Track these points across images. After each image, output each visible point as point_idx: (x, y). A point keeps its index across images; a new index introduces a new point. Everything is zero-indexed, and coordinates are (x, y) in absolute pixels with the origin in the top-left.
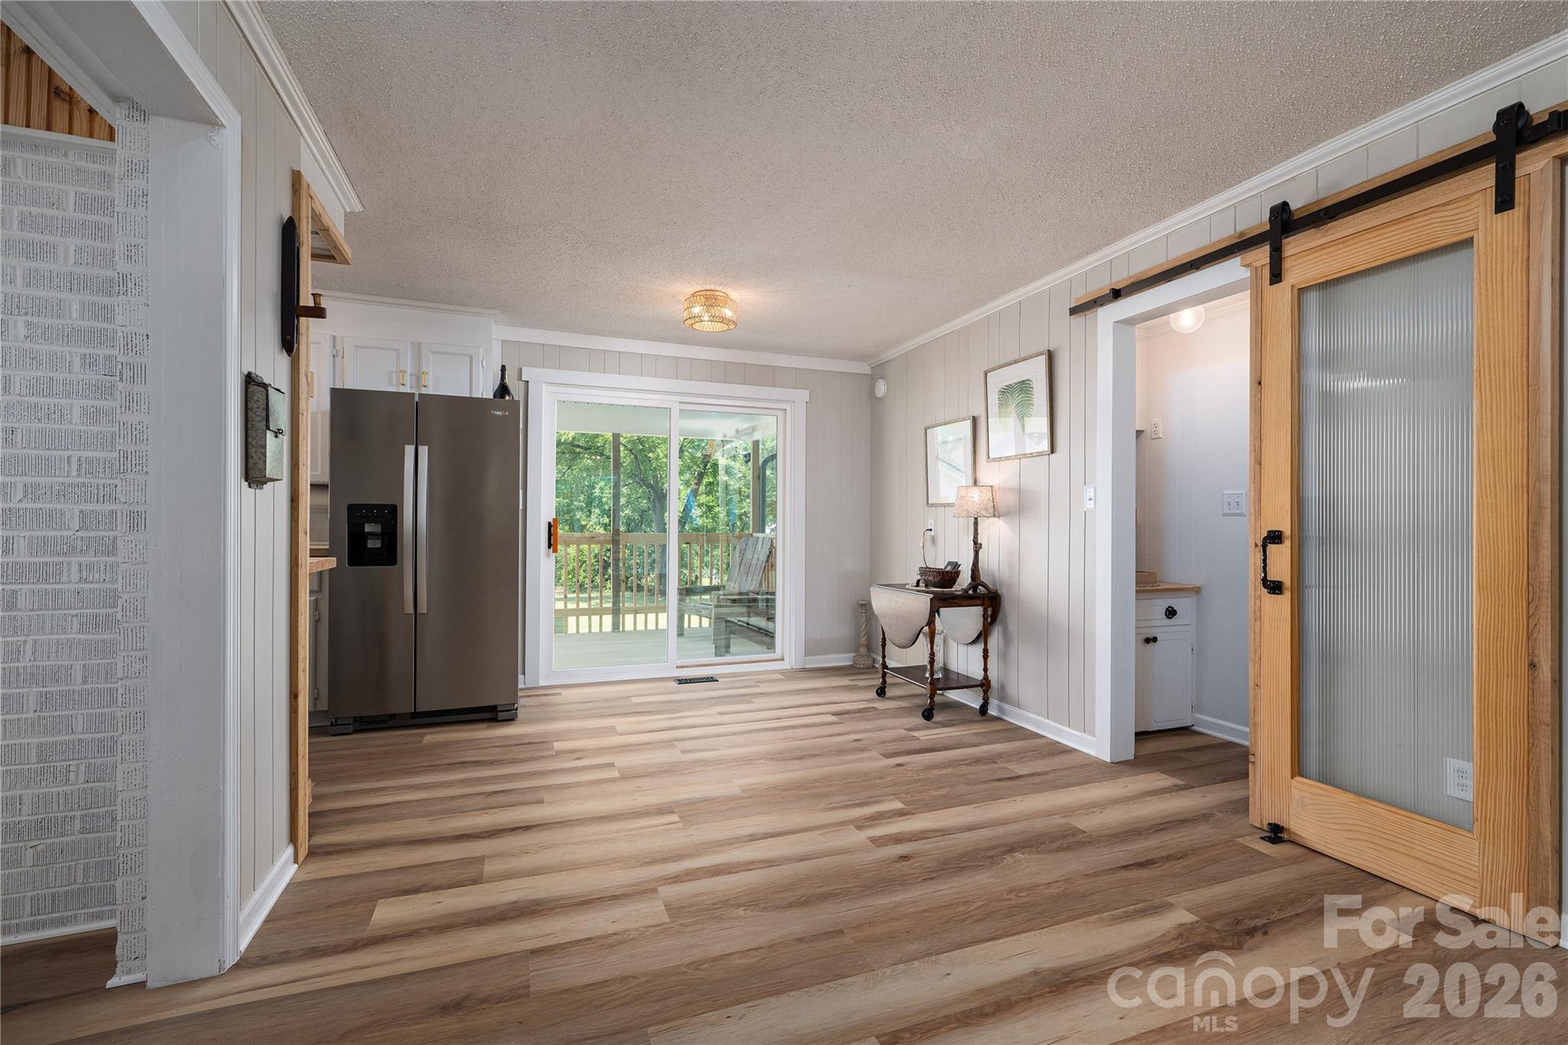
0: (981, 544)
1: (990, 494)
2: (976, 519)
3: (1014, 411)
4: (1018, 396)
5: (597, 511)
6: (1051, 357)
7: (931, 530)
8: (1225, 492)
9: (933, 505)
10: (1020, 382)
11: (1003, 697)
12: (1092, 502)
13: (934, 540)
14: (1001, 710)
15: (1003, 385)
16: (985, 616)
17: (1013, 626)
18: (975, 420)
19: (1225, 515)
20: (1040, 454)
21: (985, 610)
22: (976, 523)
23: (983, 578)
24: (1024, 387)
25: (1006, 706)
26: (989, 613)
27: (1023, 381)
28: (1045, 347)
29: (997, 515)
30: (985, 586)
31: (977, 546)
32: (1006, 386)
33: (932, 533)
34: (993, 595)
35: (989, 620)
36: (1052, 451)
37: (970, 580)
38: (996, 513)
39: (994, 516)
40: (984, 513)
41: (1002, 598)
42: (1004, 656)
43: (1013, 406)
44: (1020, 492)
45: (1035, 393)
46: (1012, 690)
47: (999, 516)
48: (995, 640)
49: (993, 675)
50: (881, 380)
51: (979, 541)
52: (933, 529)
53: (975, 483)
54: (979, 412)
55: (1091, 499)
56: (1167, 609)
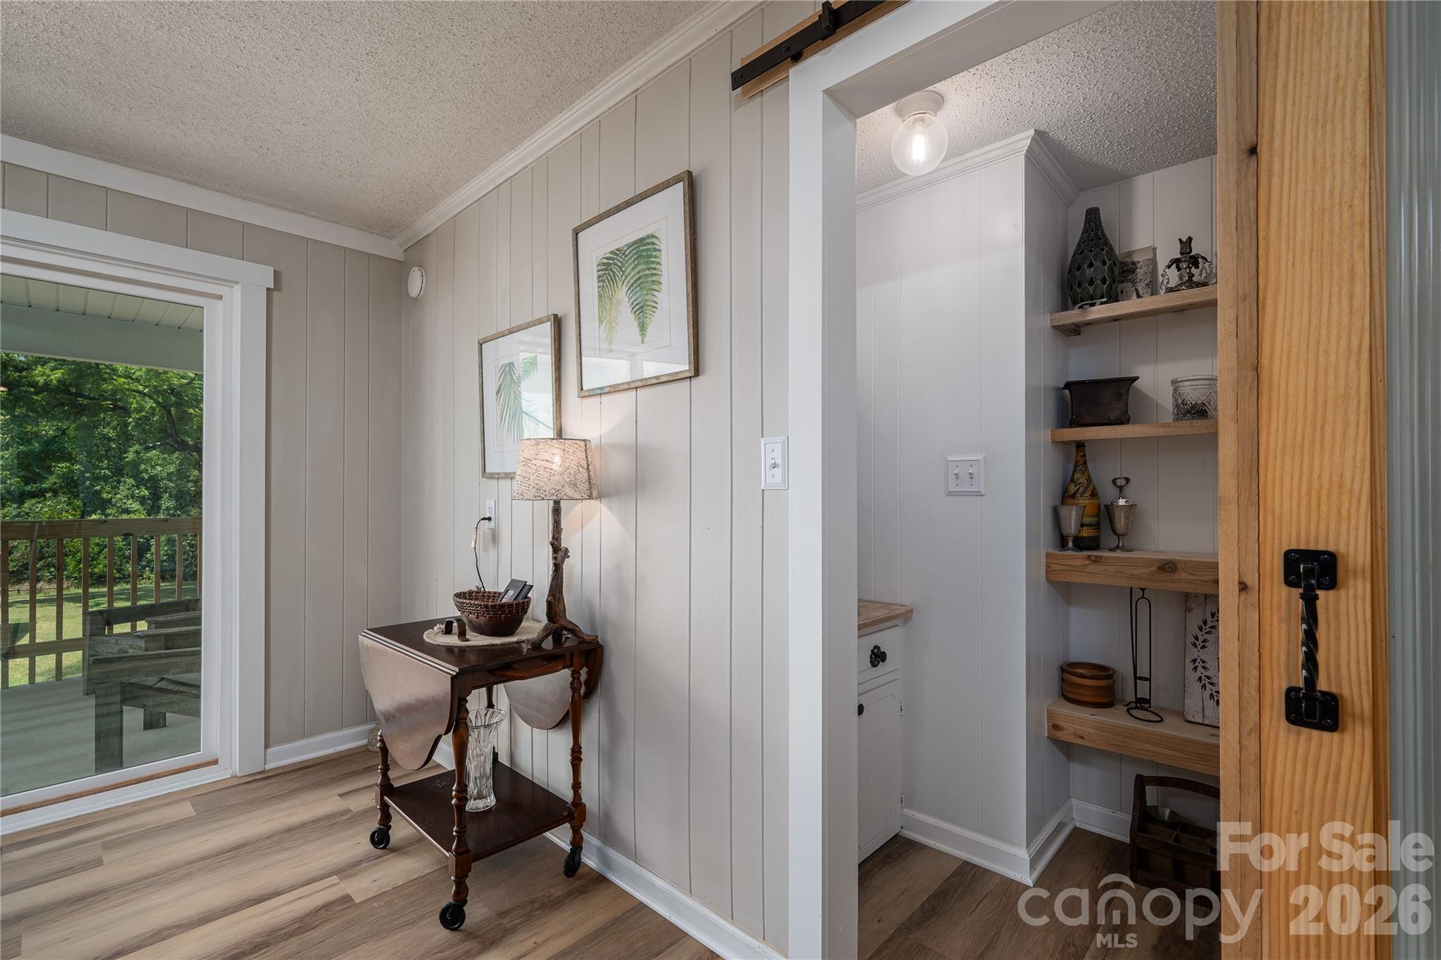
0: (567, 551)
1: (582, 455)
2: (557, 503)
3: (626, 299)
4: (633, 269)
5: (131, 481)
6: (692, 185)
7: (489, 519)
8: (950, 459)
9: (492, 476)
10: (636, 242)
11: (609, 836)
12: (778, 471)
13: (495, 537)
14: (604, 859)
15: (605, 251)
16: (574, 687)
17: (625, 706)
18: (558, 322)
19: (950, 494)
20: (674, 379)
21: (575, 675)
22: (557, 511)
23: (572, 613)
24: (644, 250)
25: (614, 855)
26: (583, 676)
27: (642, 240)
28: (680, 169)
29: (595, 493)
30: (574, 630)
31: (559, 553)
32: (612, 252)
33: (492, 524)
34: (590, 647)
35: (583, 690)
36: (697, 370)
37: (545, 620)
38: (594, 489)
39: (590, 497)
40: (569, 491)
41: (606, 651)
42: (609, 757)
43: (624, 289)
44: (637, 452)
45: (663, 260)
46: (624, 823)
47: (599, 497)
48: (592, 726)
49: (590, 796)
50: (416, 269)
51: (563, 545)
52: (493, 517)
53: (560, 434)
54: (565, 307)
55: (775, 466)
56: (872, 651)
